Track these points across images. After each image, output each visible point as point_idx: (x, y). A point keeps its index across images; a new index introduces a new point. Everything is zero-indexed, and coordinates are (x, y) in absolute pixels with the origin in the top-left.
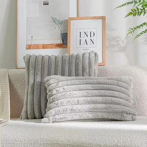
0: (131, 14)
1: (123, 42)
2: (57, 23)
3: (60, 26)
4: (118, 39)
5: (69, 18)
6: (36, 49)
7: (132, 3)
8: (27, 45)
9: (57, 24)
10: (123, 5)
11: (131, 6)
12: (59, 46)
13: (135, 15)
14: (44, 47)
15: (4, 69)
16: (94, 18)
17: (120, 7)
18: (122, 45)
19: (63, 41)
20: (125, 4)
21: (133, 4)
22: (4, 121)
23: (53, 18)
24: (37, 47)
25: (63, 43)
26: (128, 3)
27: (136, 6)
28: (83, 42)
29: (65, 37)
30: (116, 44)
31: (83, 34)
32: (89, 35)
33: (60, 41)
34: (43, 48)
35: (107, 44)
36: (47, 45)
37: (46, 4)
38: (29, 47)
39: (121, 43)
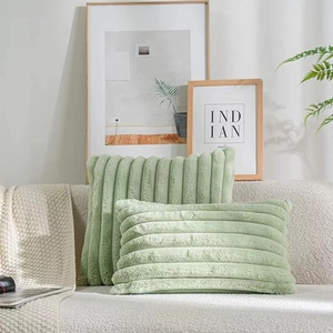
0: (313, 74)
1: (298, 132)
2: (167, 91)
3: (172, 98)
4: (286, 127)
5: (191, 82)
6: (124, 144)
7: (315, 52)
8: (107, 137)
9: (166, 95)
10: (297, 57)
11: (314, 60)
12: (169, 138)
13: (321, 77)
14: (142, 140)
15: (63, 185)
16: (241, 82)
17: (292, 60)
18: (295, 138)
19: (178, 128)
20: (302, 55)
21: (318, 55)
22: (65, 289)
23: (157, 83)
24: (126, 140)
25: (179, 134)
26: (308, 53)
27: (323, 59)
28: (218, 130)
29: (182, 121)
30: (284, 136)
31: (217, 115)
32: (229, 117)
33: (172, 130)
34: (139, 143)
35: (266, 137)
36: (146, 137)
37: (144, 52)
38: (111, 141)
39: (293, 134)
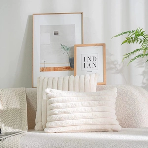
0: (126, 42)
1: (120, 65)
3: (68, 52)
4: (116, 63)
5: (75, 45)
6: (48, 71)
7: (126, 33)
8: (41, 68)
9: (65, 50)
10: (119, 35)
11: (126, 36)
12: (67, 68)
13: (129, 43)
14: (55, 69)
15: (22, 88)
16: (96, 45)
17: (117, 36)
18: (119, 67)
19: (70, 64)
20: (121, 34)
21: (128, 34)
22: (23, 132)
23: (62, 45)
24: (49, 69)
25: (71, 66)
26: (124, 33)
27: (130, 35)
28: (87, 65)
29: (72, 61)
30: (114, 66)
31: (86, 58)
32: (92, 60)
33: (68, 65)
34: (54, 70)
35: (107, 67)
36: (57, 68)
37: (56, 33)
38: (43, 69)
39: (118, 66)
